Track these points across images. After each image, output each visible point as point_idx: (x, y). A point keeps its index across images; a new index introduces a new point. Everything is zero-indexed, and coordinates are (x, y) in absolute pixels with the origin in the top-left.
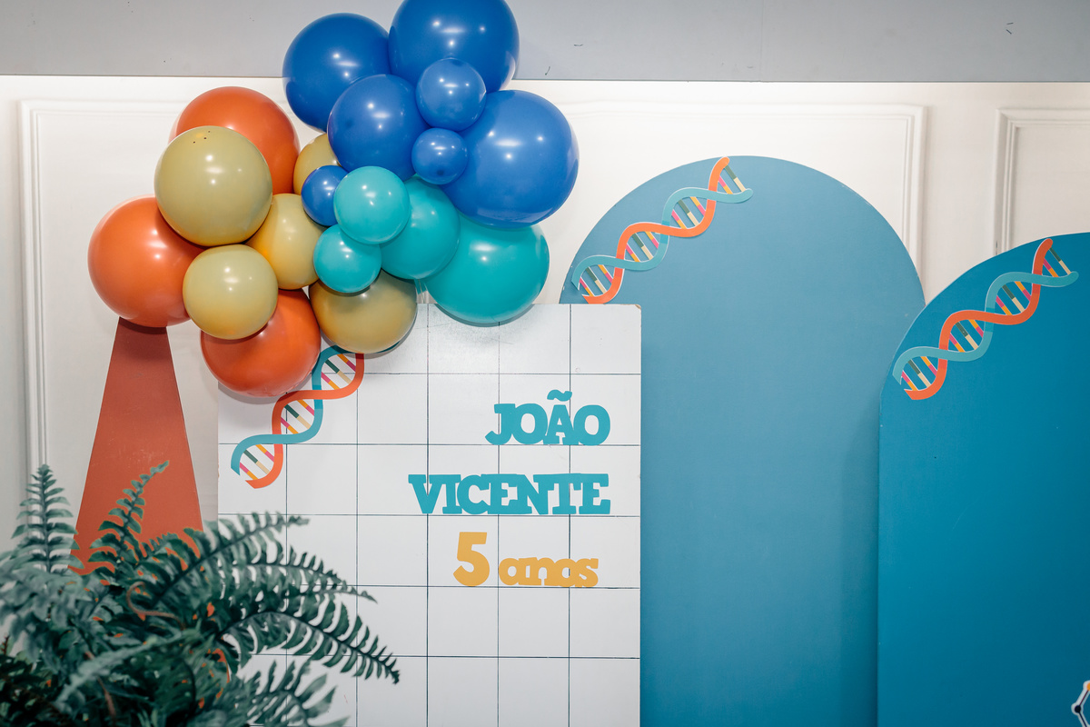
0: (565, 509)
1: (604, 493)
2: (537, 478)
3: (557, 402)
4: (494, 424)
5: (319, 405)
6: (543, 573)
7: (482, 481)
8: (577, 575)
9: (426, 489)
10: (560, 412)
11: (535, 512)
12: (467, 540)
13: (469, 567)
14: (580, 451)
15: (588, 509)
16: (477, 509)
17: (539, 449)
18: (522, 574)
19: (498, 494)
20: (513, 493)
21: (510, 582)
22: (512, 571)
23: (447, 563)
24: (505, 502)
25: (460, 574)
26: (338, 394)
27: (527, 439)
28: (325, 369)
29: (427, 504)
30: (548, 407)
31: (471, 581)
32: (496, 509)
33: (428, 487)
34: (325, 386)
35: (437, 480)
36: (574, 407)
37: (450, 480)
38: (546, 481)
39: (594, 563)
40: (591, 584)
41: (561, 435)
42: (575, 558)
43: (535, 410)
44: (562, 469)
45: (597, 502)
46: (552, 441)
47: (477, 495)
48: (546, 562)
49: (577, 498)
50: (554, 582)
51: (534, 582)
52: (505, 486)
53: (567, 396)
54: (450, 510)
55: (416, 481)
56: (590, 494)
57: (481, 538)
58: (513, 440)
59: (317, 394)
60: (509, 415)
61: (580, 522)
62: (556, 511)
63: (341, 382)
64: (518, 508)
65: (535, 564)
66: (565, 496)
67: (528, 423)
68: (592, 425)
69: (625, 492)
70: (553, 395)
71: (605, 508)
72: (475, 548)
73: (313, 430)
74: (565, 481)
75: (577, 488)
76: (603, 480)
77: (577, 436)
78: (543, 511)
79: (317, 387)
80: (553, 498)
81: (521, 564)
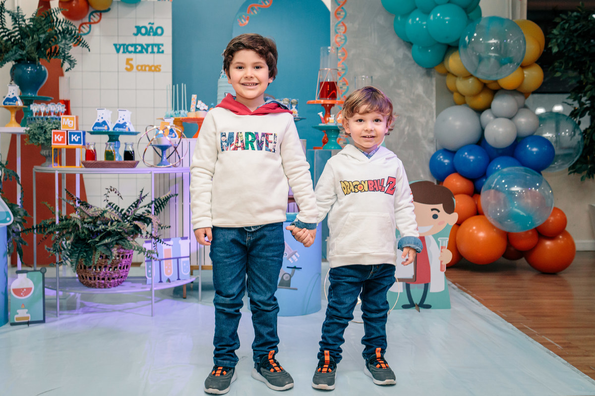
0: (153, 52)
1: (162, 48)
2: (146, 45)
3: (150, 25)
4: (135, 31)
5: (90, 26)
6: (147, 68)
7: (132, 45)
8: (156, 69)
9: (117, 48)
10: (151, 28)
11: (145, 53)
12: (128, 60)
13: (129, 67)
14: (156, 38)
15: (158, 52)
16: (130, 52)
17: (146, 37)
18: (142, 68)
19: (136, 49)
20: (139, 48)
21: (139, 70)
22: (139, 68)
23: (123, 65)
24: (138, 50)
25: (127, 69)
26: (95, 23)
27: (143, 35)
28: (92, 17)
29: (118, 51)
30: (148, 27)
31: (129, 70)
32: (135, 52)
33: (118, 47)
34: (92, 21)
35: (120, 45)
36: (155, 27)
37: (124, 45)
38: (148, 45)
39: (160, 66)
40: (160, 70)
41: (152, 34)
42: (156, 64)
43: (145, 28)
44: (151, 42)
45: (161, 50)
46: (149, 35)
47: (130, 49)
48: (148, 66)
49: (156, 49)
50: (150, 70)
51: (145, 70)
52: (137, 46)
53: (153, 24)
54: (124, 52)
55: (115, 45)
56: (159, 48)
57: (132, 59)
58: (139, 35)
59: (90, 23)
60: (139, 29)
61: (157, 56)
62: (151, 53)
63: (96, 20)
64: (141, 52)
65: (146, 66)
66: (153, 49)
67: (143, 31)
68: (159, 31)
69: (168, 48)
70: (150, 23)
71: (163, 52)
72: (130, 62)
73: (89, 32)
74: (153, 45)
75: (156, 47)
76: (162, 45)
77: (155, 34)
78: (147, 52)
79: (90, 21)
80: (150, 49)
81: (142, 66)
